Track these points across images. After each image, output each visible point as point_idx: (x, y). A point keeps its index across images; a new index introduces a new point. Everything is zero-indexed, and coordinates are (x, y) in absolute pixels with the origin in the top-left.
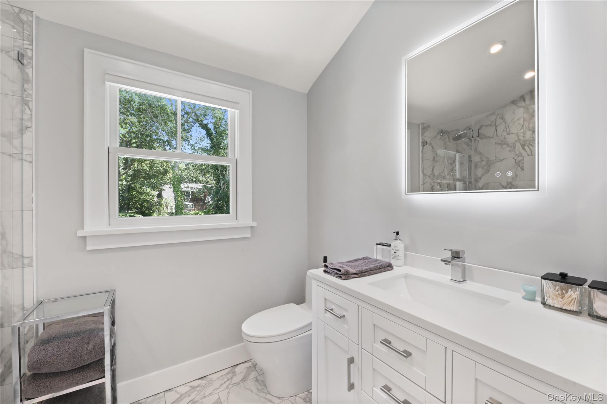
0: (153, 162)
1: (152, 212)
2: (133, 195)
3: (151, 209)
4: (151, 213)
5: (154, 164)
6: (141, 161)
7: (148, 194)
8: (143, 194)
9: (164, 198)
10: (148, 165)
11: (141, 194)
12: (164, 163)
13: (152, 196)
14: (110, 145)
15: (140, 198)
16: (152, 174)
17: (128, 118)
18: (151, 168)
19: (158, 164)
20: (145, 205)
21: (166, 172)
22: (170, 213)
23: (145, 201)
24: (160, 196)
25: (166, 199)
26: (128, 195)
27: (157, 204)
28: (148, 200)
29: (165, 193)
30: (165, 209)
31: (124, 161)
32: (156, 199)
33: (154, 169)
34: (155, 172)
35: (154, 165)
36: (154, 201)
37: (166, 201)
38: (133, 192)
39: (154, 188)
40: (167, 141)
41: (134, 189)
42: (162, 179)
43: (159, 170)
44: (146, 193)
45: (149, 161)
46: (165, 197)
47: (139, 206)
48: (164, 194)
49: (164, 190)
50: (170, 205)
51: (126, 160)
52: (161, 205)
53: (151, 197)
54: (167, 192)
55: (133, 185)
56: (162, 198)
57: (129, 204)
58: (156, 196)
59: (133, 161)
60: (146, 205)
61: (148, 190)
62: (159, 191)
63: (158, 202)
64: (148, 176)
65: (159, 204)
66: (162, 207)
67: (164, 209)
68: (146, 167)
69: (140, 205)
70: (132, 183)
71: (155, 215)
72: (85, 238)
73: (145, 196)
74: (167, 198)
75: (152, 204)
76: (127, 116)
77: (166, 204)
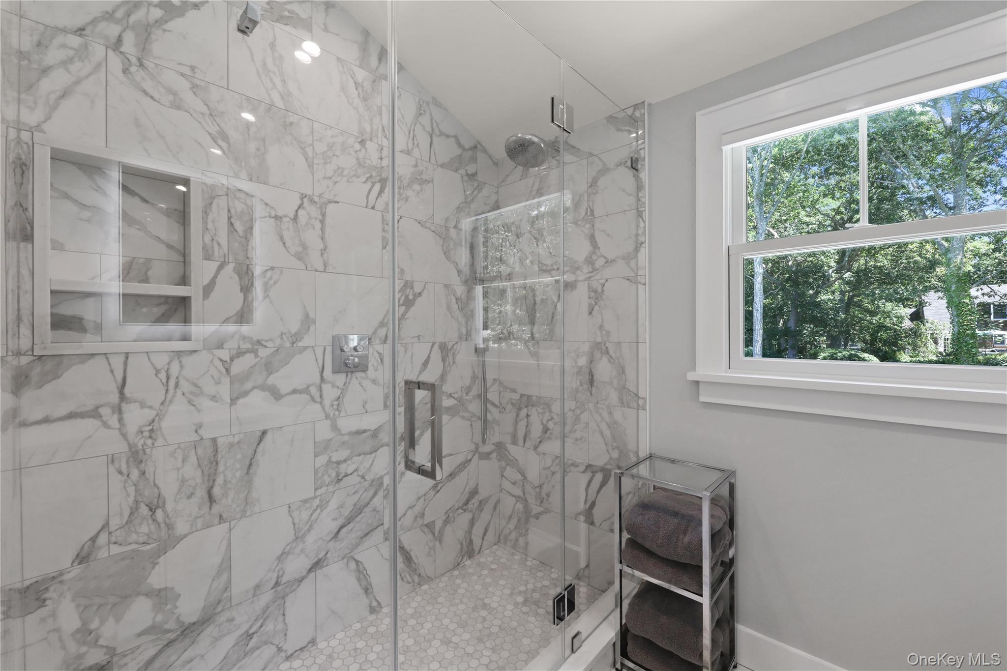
0: (901, 248)
1: (899, 350)
2: (854, 316)
3: (895, 344)
4: (895, 352)
5: (902, 252)
6: (871, 252)
7: (887, 314)
8: (878, 314)
9: (927, 322)
10: (890, 257)
11: (873, 313)
12: (928, 247)
13: (898, 318)
14: (733, 243)
15: (872, 323)
16: (896, 273)
17: (844, 178)
18: (895, 261)
19: (911, 251)
20: (881, 335)
21: (933, 264)
22: (944, 354)
23: (881, 327)
24: (918, 316)
25: (932, 324)
26: (845, 318)
27: (910, 334)
28: (889, 325)
29: (932, 310)
30: (931, 345)
31: (837, 257)
32: (907, 324)
33: (902, 263)
34: (905, 268)
35: (902, 254)
36: (901, 327)
37: (934, 328)
38: (856, 310)
39: (903, 301)
40: (930, 198)
41: (859, 305)
42: (921, 280)
43: (916, 262)
44: (884, 311)
45: (890, 249)
46: (930, 319)
47: (868, 338)
48: (927, 312)
49: (927, 304)
50: (944, 335)
51: (842, 253)
52: (920, 336)
53: (895, 319)
54: (936, 307)
55: (856, 299)
56: (921, 322)
57: (848, 332)
58: (909, 317)
59: (855, 253)
60: (883, 335)
61: (889, 306)
62: (916, 306)
63: (911, 330)
64: (886, 279)
65: (915, 333)
66: (921, 340)
67: (929, 345)
68: (884, 261)
69: (871, 335)
70: (854, 296)
71: (904, 357)
72: (697, 383)
73: (882, 319)
74: (936, 321)
75: (898, 334)
76: (843, 175)
77: (932, 334)
